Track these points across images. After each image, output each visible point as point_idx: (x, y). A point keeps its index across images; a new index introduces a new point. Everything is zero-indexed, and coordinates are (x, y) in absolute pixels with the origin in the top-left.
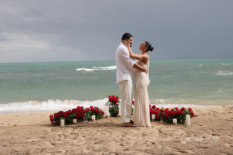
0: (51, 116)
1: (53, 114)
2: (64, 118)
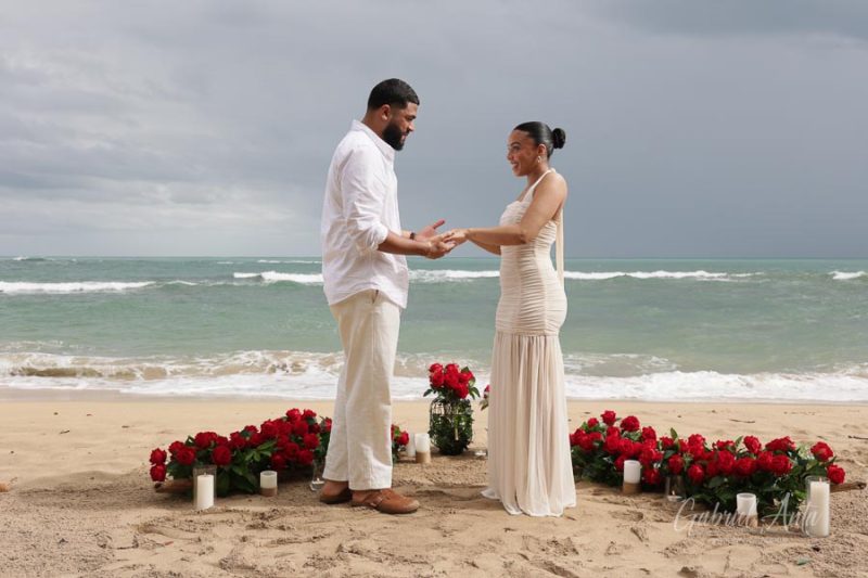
0: (157, 457)
1: (165, 448)
2: (214, 468)
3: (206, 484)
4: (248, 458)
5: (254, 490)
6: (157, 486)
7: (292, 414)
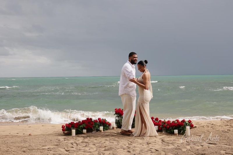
0: (63, 127)
1: (65, 125)
2: (75, 129)
3: (74, 131)
4: (80, 127)
5: (82, 133)
6: (64, 132)
7: (88, 119)
